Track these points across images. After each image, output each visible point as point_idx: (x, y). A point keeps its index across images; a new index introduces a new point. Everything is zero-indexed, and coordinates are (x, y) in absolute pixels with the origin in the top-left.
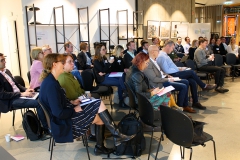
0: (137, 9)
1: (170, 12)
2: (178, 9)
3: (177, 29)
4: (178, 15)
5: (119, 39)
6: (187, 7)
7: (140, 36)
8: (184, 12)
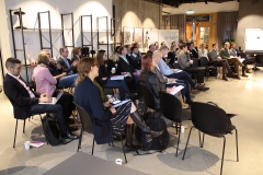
0: (114, 16)
1: (142, 19)
2: (149, 17)
3: (149, 35)
4: (149, 22)
5: (99, 44)
6: (156, 15)
7: (118, 40)
8: (153, 20)
